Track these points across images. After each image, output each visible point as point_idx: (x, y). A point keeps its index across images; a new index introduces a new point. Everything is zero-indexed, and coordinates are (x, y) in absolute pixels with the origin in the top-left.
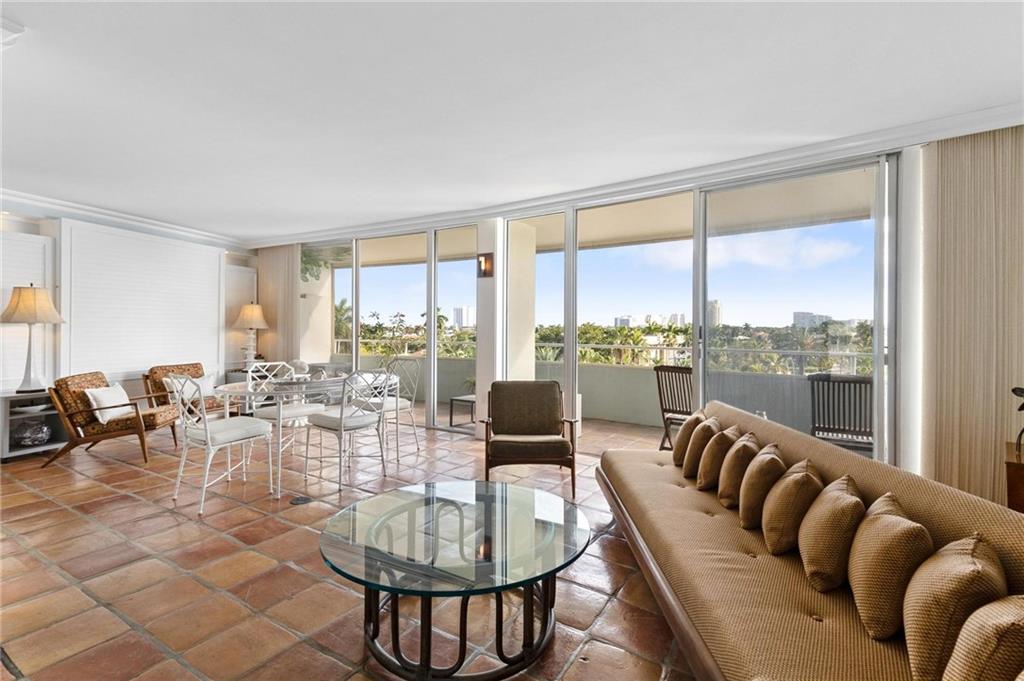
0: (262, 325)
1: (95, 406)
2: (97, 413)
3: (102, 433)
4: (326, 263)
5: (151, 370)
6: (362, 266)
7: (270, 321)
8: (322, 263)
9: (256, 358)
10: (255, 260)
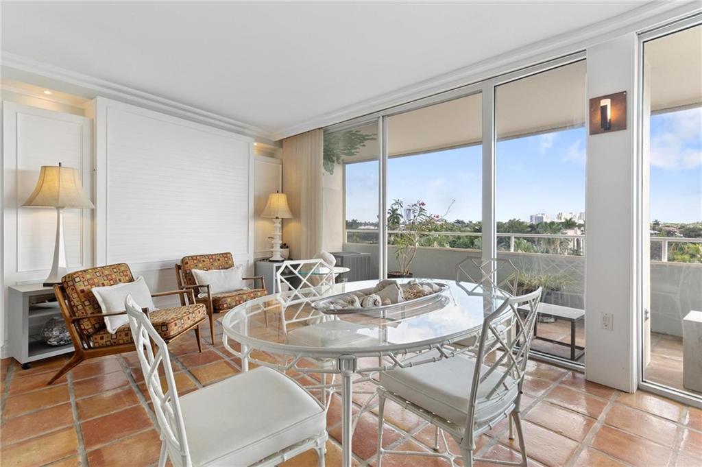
0: (287, 215)
1: (104, 312)
2: (106, 319)
3: (111, 345)
4: (338, 159)
5: (183, 260)
6: (389, 157)
7: (295, 211)
8: (335, 158)
9: (281, 247)
10: (280, 152)
